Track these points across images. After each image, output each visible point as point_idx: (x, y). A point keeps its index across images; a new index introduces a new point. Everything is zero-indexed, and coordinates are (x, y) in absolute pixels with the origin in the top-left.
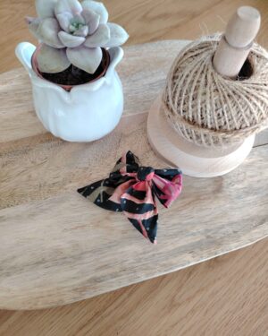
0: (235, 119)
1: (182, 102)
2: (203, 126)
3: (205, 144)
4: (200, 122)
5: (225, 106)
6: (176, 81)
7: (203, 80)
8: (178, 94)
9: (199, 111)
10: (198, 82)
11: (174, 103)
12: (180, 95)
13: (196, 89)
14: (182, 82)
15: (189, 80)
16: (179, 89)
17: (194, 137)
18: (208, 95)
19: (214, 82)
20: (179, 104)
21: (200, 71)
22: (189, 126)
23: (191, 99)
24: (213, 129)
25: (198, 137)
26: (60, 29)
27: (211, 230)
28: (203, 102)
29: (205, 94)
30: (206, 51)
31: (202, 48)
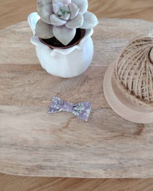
2: (132, 93)
4: (130, 89)
6: (123, 59)
7: (138, 64)
12: (122, 69)
20: (120, 74)
23: (128, 74)
26: (53, 13)
27: (124, 159)
30: (148, 43)
31: (146, 41)
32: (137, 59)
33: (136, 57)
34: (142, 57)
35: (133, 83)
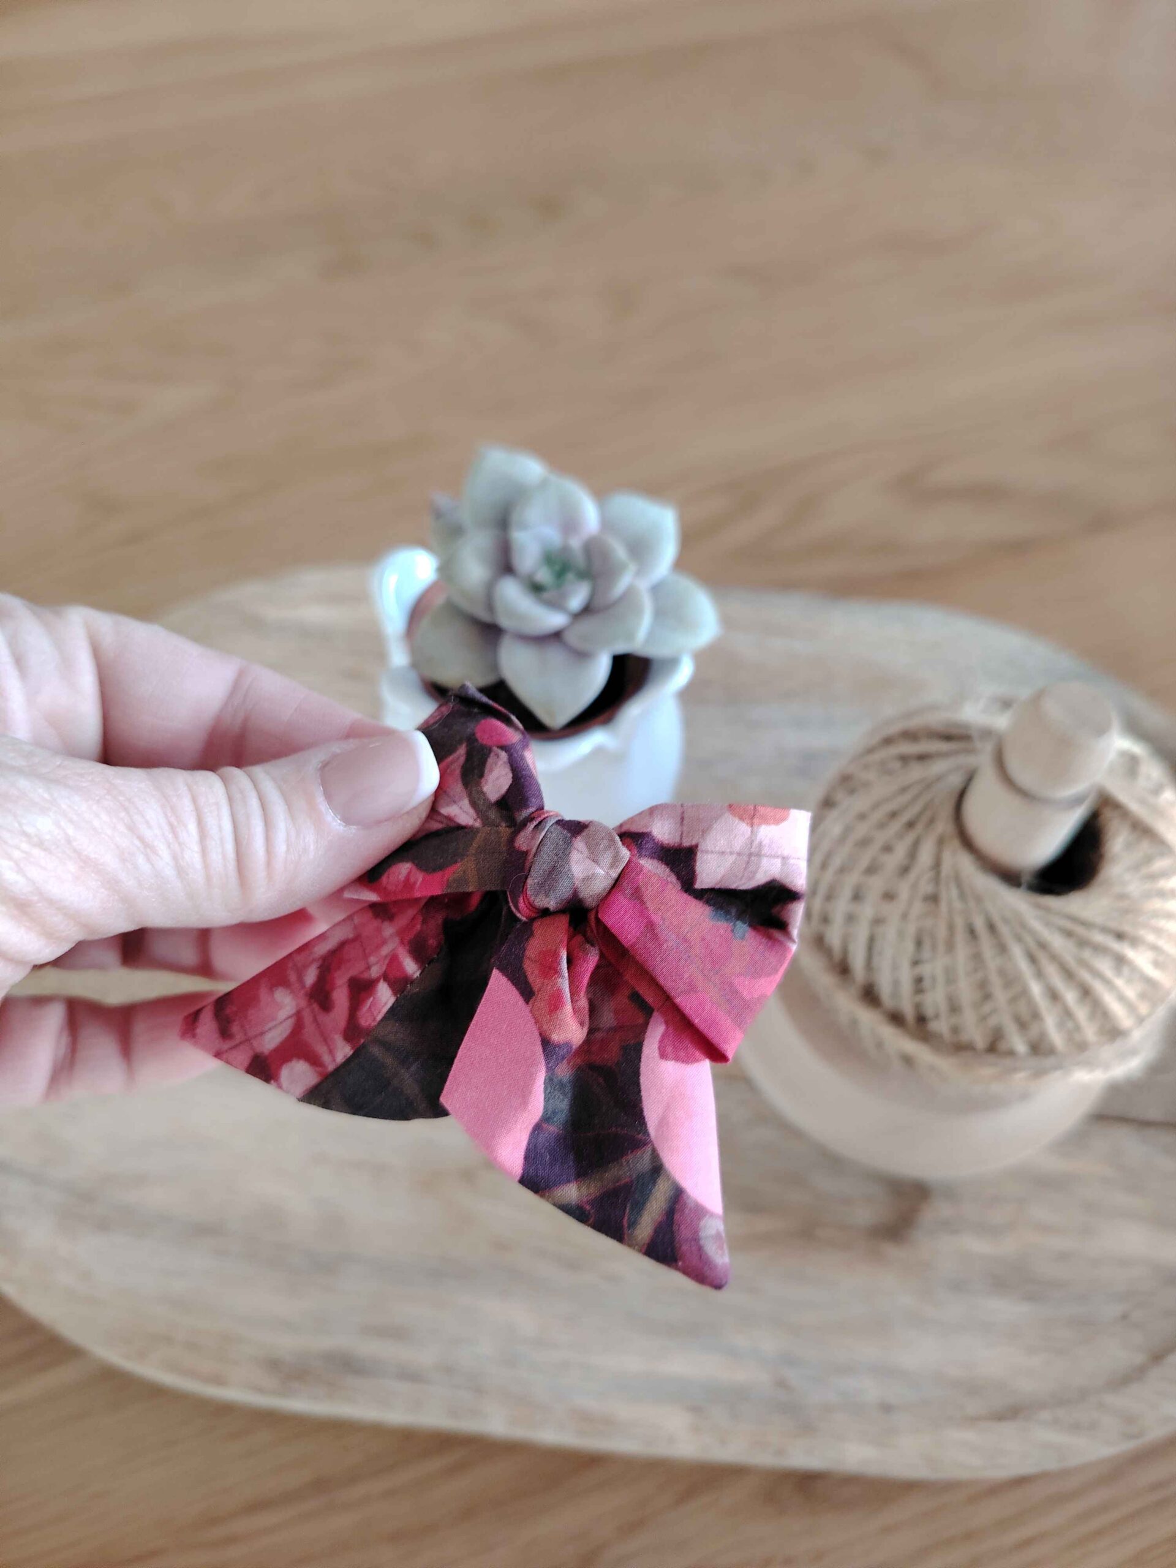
0: (969, 1016)
4: (861, 975)
5: (944, 960)
7: (903, 849)
9: (864, 939)
13: (872, 869)
15: (861, 831)
18: (899, 906)
19: (937, 868)
21: (906, 817)
23: (848, 893)
26: (507, 568)
27: (805, 1363)
29: (890, 896)
30: (956, 753)
31: (948, 737)
32: (897, 825)
33: (893, 815)
34: (920, 814)
35: (871, 941)
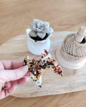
0: (81, 54)
1: (67, 48)
2: (72, 55)
3: (73, 60)
4: (71, 54)
5: (78, 50)
6: (65, 43)
7: (72, 43)
8: (65, 46)
9: (71, 51)
10: (71, 43)
11: (64, 48)
12: (66, 46)
13: (71, 45)
14: (67, 43)
15: (69, 43)
16: (66, 45)
17: (70, 58)
18: (74, 47)
19: (75, 44)
20: (66, 49)
21: (72, 41)
22: (68, 55)
23: (69, 48)
24: (75, 56)
25: (71, 58)
26: (37, 27)
28: (72, 49)
29: (73, 47)
31: (72, 35)
